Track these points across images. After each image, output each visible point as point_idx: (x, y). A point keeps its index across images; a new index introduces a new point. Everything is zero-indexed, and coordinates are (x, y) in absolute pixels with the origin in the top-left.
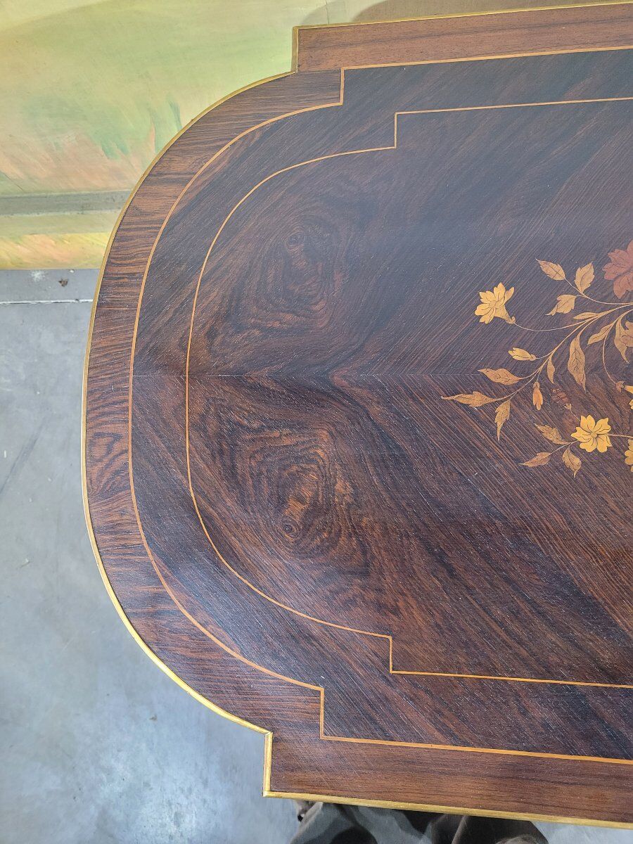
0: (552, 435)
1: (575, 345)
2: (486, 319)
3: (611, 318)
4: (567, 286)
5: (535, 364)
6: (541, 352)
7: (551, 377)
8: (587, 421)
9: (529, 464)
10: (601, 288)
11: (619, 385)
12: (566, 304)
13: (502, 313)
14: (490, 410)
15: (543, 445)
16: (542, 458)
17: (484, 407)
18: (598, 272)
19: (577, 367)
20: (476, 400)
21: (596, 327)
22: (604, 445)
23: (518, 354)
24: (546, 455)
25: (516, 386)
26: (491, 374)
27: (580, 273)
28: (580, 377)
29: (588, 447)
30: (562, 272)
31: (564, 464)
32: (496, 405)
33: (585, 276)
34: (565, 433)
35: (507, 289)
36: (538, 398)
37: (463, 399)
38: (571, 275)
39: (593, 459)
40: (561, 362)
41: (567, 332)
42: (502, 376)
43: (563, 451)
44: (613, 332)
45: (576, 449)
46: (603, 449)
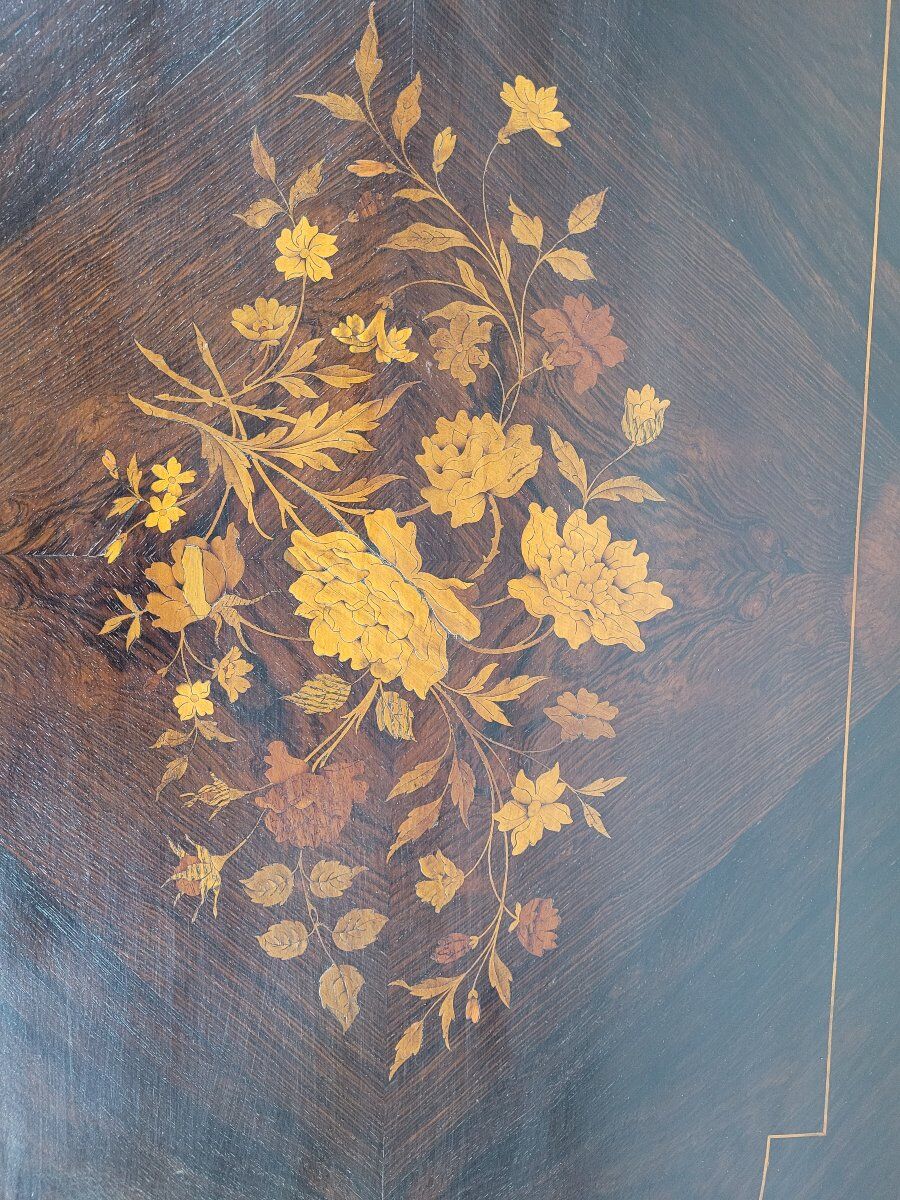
0: (305, 186)
1: (457, 238)
2: (507, 94)
3: (500, 300)
4: (556, 235)
5: (426, 169)
6: (445, 181)
7: (404, 193)
8: (328, 245)
9: (255, 142)
10: (548, 289)
11: (387, 301)
12: (527, 230)
13: (517, 123)
14: (348, 84)
15: (288, 169)
16: (265, 165)
17: (354, 76)
18: (577, 287)
19: (418, 237)
20: (367, 63)
21: (485, 274)
22: (288, 267)
23: (444, 143)
24: (271, 172)
25: (389, 133)
26: (412, 93)
27: (580, 257)
28: (402, 241)
29: (284, 242)
30: (582, 229)
31: (256, 200)
32: (358, 94)
33: (573, 265)
34: (312, 208)
35: (559, 135)
36: (367, 168)
37: (370, 40)
38: (577, 242)
39: (260, 250)
40: (427, 212)
41: (481, 229)
42: (407, 112)
43: (278, 200)
44: (475, 300)
45: (280, 223)
46: (280, 265)
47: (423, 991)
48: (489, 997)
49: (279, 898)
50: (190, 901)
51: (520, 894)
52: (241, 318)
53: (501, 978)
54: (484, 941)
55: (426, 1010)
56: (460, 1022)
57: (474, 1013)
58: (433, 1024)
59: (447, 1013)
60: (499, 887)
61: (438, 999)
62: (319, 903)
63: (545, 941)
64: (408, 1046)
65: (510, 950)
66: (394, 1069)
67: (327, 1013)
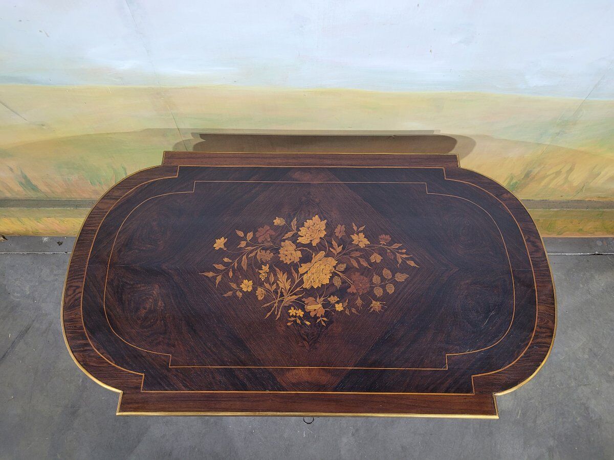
0: (234, 286)
1: (244, 257)
2: (217, 248)
3: (257, 249)
4: (244, 239)
5: (231, 263)
6: (233, 260)
7: (236, 267)
8: (246, 281)
9: (225, 295)
10: (255, 239)
11: (257, 270)
12: (243, 244)
13: (222, 246)
14: (215, 278)
15: (231, 289)
16: (230, 293)
17: (213, 277)
18: (254, 234)
19: (244, 264)
20: (210, 274)
21: (251, 252)
22: (250, 289)
23: (226, 260)
24: (231, 292)
25: (224, 270)
26: (216, 266)
27: (248, 234)
28: (245, 267)
29: (245, 290)
30: (243, 234)
31: (236, 295)
32: (217, 276)
33: (250, 236)
34: (238, 285)
35: (225, 239)
36: (231, 274)
37: (206, 274)
38: (246, 235)
39: (246, 294)
40: (240, 262)
41: (242, 253)
42: (220, 267)
43: (237, 291)
44: (257, 253)
45: (241, 290)
46: (249, 291)
47: (400, 261)
48: (400, 248)
49: (381, 290)
50: (382, 308)
51: (378, 243)
52: (260, 298)
53: (396, 246)
54: (389, 249)
55: (404, 260)
56: (405, 253)
57: (404, 251)
58: (407, 259)
59: (404, 256)
60: (377, 246)
61: (401, 258)
62: (382, 282)
63: (388, 237)
64: (412, 264)
65: (390, 244)
66: (417, 266)
67: (405, 280)
